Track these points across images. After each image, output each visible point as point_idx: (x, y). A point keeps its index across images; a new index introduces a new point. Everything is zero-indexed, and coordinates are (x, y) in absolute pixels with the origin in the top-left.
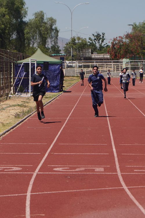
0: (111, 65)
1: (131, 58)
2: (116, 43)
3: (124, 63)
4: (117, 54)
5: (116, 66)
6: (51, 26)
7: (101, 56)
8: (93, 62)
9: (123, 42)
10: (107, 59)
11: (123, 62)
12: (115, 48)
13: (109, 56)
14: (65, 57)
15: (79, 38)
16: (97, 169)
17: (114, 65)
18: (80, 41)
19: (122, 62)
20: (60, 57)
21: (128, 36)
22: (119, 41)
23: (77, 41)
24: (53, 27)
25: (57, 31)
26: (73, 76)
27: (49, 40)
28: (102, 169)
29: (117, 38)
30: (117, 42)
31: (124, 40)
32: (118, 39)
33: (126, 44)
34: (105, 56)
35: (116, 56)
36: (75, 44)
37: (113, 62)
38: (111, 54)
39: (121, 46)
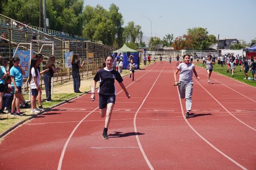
1: (187, 49)
2: (177, 41)
3: (183, 52)
6: (138, 30)
7: (169, 48)
10: (172, 50)
12: (177, 44)
13: (173, 49)
14: (147, 49)
15: (155, 38)
16: (127, 110)
17: (175, 54)
19: (181, 52)
20: (144, 49)
21: (185, 36)
22: (179, 39)
23: (154, 39)
24: (140, 31)
25: (142, 33)
27: (137, 39)
28: (130, 110)
29: (178, 37)
34: (171, 48)
35: (177, 48)
36: (153, 41)
37: (175, 52)
38: (174, 47)
39: (180, 42)
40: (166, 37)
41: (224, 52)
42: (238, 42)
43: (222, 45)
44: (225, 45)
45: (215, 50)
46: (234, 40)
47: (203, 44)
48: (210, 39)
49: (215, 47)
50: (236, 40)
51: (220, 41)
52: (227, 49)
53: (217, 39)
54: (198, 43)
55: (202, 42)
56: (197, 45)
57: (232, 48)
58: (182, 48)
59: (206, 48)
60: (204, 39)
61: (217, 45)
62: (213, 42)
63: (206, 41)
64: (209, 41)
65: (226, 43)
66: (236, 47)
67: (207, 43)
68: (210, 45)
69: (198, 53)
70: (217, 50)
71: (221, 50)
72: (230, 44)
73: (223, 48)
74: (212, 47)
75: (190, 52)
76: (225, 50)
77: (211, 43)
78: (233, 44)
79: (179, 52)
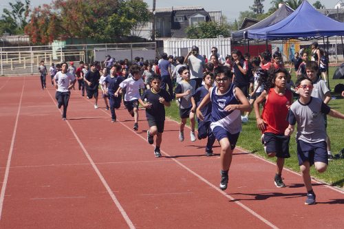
0: (29, 53)
2: (39, 16)
4: (42, 35)
5: (37, 56)
7: (12, 39)
9: (50, 15)
10: (26, 44)
11: (53, 48)
12: (37, 26)
13: (28, 39)
17: (35, 54)
19: (51, 49)
21: (59, 3)
22: (45, 13)
29: (40, 7)
30: (40, 14)
31: (52, 11)
32: (42, 8)
33: (55, 18)
34: (23, 39)
35: (39, 38)
37: (33, 49)
38: (30, 35)
39: (47, 21)
40: (10, 10)
41: (172, 46)
42: (208, 18)
43: (166, 25)
44: (177, 26)
45: (145, 40)
46: (198, 11)
47: (113, 24)
48: (131, 10)
49: (145, 31)
50: (202, 11)
51: (160, 15)
52: (180, 36)
53: (150, 8)
54: (97, 21)
55: (111, 19)
56: (94, 28)
57: (193, 34)
58: (55, 37)
59: (120, 37)
60: (115, 12)
61: (150, 25)
62: (138, 19)
63: (121, 15)
64: (130, 16)
65: (177, 19)
66: (204, 32)
67: (121, 21)
68: (131, 28)
69: (98, 49)
70: (150, 41)
71: (162, 42)
72: (187, 24)
73: (169, 35)
74: (137, 34)
75: (75, 48)
76: (173, 39)
77: (133, 21)
78: (195, 23)
79: (44, 49)
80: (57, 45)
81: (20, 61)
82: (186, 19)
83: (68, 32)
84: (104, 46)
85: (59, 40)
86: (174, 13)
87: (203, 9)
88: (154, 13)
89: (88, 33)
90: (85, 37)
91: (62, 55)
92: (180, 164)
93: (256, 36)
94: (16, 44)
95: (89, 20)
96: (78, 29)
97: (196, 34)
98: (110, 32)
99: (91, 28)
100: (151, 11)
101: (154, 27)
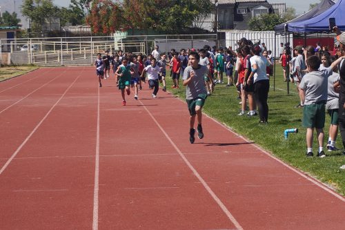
0: (90, 44)
2: (100, 7)
3: (116, 41)
4: (103, 25)
5: (98, 46)
7: (75, 29)
8: (59, 40)
9: (112, 5)
11: (115, 39)
12: (99, 16)
14: (15, 32)
17: (95, 44)
18: (41, 5)
20: (6, 32)
22: (106, 3)
26: (24, 65)
30: (102, 4)
33: (117, 8)
35: (100, 28)
36: (31, 8)
37: (94, 39)
38: (92, 26)
39: (108, 11)
41: (232, 39)
42: (271, 10)
43: (228, 17)
44: (239, 18)
45: (207, 32)
46: (261, 3)
47: (174, 15)
49: (207, 23)
50: (265, 3)
51: (222, 7)
52: (242, 28)
54: (159, 12)
55: (173, 10)
56: (156, 19)
57: (256, 26)
58: (116, 28)
59: (182, 29)
60: (178, 3)
61: (212, 17)
62: (200, 11)
63: (183, 5)
64: (192, 8)
65: (239, 11)
66: (266, 24)
67: (183, 12)
68: (193, 19)
69: (159, 40)
70: (212, 33)
71: (224, 34)
72: (250, 16)
73: (231, 27)
74: (199, 25)
75: (136, 38)
76: (235, 31)
77: (195, 12)
78: (257, 15)
79: (105, 39)
80: (119, 36)
81: (80, 52)
82: (249, 11)
83: (129, 22)
84: (165, 38)
85: (121, 30)
86: (237, 4)
87: (266, 1)
88: (217, 4)
89: (150, 24)
90: (146, 28)
91: (122, 46)
92: (184, 158)
93: (295, 29)
94: (78, 35)
95: (151, 11)
96: (140, 20)
97: (259, 27)
98: (172, 24)
99: (152, 19)
100: (214, 3)
101: (216, 18)
